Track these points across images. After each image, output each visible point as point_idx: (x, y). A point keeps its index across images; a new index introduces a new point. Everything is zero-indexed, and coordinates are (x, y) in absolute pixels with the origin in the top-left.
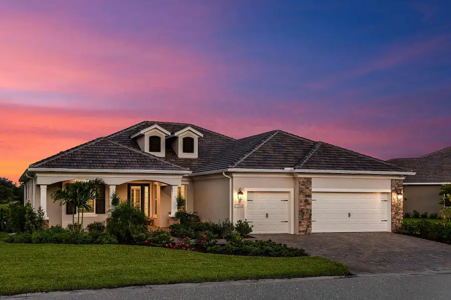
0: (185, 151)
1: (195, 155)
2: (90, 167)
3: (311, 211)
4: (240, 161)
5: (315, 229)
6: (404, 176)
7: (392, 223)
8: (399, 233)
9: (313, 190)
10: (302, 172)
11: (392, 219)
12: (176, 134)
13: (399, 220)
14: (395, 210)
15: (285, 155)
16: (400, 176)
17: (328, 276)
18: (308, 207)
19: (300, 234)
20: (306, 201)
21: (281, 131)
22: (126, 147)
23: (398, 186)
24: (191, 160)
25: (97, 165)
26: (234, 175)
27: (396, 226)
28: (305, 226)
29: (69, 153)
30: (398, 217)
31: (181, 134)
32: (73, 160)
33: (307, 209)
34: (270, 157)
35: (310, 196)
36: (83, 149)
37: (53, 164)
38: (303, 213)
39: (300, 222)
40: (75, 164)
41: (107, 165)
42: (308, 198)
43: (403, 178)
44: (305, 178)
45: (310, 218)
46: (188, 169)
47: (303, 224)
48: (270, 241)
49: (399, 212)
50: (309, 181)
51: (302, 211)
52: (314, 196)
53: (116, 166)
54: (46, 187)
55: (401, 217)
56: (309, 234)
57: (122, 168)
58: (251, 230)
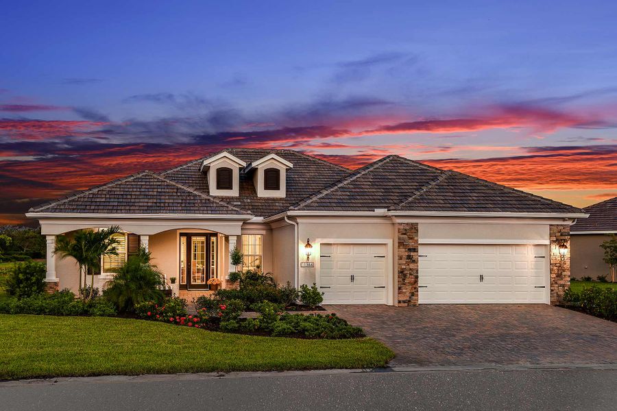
0: (267, 187)
1: (281, 193)
2: (111, 211)
3: (417, 271)
4: (311, 201)
5: (423, 298)
6: (570, 219)
7: (552, 290)
8: (563, 306)
9: (420, 241)
10: (403, 216)
11: (551, 284)
12: (254, 164)
13: (563, 286)
14: (556, 272)
15: (387, 190)
16: (564, 219)
18: (412, 266)
19: (400, 305)
20: (409, 257)
21: (398, 157)
22: (174, 183)
23: (561, 235)
24: (274, 200)
25: (123, 208)
26: (299, 220)
27: (558, 296)
28: (408, 294)
29: (90, 192)
30: (562, 282)
31: (261, 165)
32: (92, 202)
33: (411, 269)
34: (363, 194)
35: (415, 250)
36: (112, 187)
37: (62, 207)
38: (405, 276)
39: (399, 288)
40: (93, 207)
41: (137, 208)
42: (412, 254)
43: (570, 223)
44: (407, 224)
45: (416, 282)
46: (249, 212)
47: (404, 290)
49: (564, 273)
50: (414, 228)
51: (402, 272)
52: (421, 250)
53: (148, 209)
55: (566, 281)
56: (415, 306)
57: (156, 211)
58: (321, 300)
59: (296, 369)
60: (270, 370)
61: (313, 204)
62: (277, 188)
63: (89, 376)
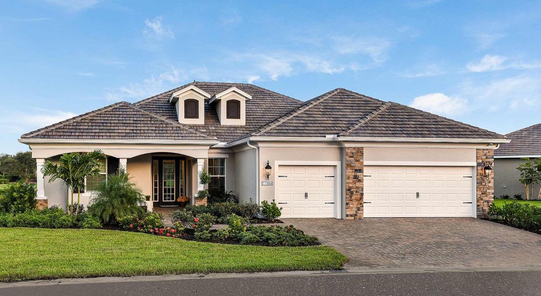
0: (229, 116)
1: (241, 122)
2: (93, 137)
3: (363, 189)
4: (270, 128)
5: (368, 212)
6: (494, 144)
7: (478, 206)
8: (487, 219)
9: (365, 163)
10: (350, 141)
11: (478, 201)
12: (218, 96)
13: (488, 202)
14: (482, 190)
15: (336, 119)
16: (488, 144)
17: (308, 270)
18: (358, 184)
19: (347, 218)
20: (356, 177)
21: (345, 90)
22: (148, 113)
23: (487, 158)
24: (236, 128)
25: (104, 134)
26: (260, 145)
27: (484, 210)
28: (355, 209)
29: (75, 121)
30: (486, 199)
31: (224, 97)
32: (76, 129)
33: (357, 187)
34: (315, 122)
35: (361, 171)
36: (94, 116)
37: (50, 134)
38: (352, 193)
39: (347, 204)
40: (77, 134)
41: (117, 134)
42: (358, 174)
43: (494, 148)
44: (354, 148)
45: (361, 198)
46: (215, 138)
47: (351, 206)
48: (291, 226)
49: (488, 191)
50: (360, 151)
51: (349, 190)
52: (366, 171)
53: (127, 135)
54: (43, 161)
55: (490, 198)
56: (360, 219)
57: (133, 137)
58: (279, 214)
59: (265, 271)
60: (242, 272)
61: (272, 131)
62: (238, 117)
63: (87, 277)
